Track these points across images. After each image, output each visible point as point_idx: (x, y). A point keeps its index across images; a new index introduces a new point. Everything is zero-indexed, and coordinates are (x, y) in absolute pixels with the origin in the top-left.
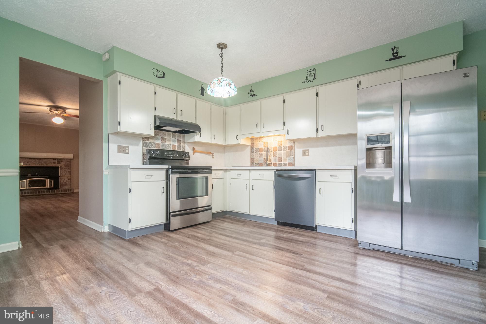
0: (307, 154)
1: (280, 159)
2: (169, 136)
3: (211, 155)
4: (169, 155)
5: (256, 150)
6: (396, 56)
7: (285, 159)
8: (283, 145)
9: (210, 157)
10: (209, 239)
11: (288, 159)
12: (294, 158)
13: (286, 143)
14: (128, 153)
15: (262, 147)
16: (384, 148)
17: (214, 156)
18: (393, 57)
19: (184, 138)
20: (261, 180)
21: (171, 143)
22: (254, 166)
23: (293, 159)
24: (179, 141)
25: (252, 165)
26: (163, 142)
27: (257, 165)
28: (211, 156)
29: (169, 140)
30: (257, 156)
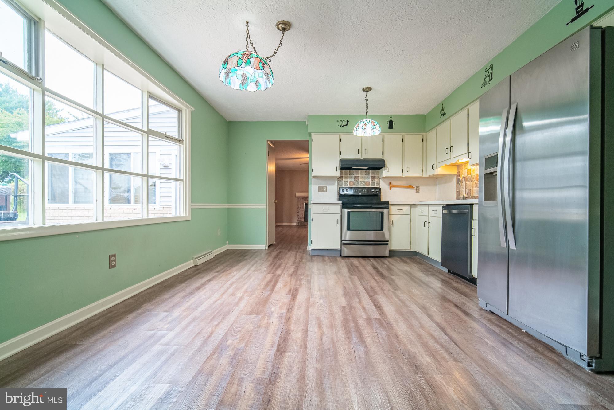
2: (362, 174)
3: (415, 188)
4: (358, 192)
9: (413, 191)
10: (357, 267)
14: (326, 191)
15: (466, 175)
17: (419, 190)
19: (378, 174)
20: (435, 217)
21: (364, 180)
24: (373, 178)
26: (356, 180)
28: (415, 191)
29: (362, 178)
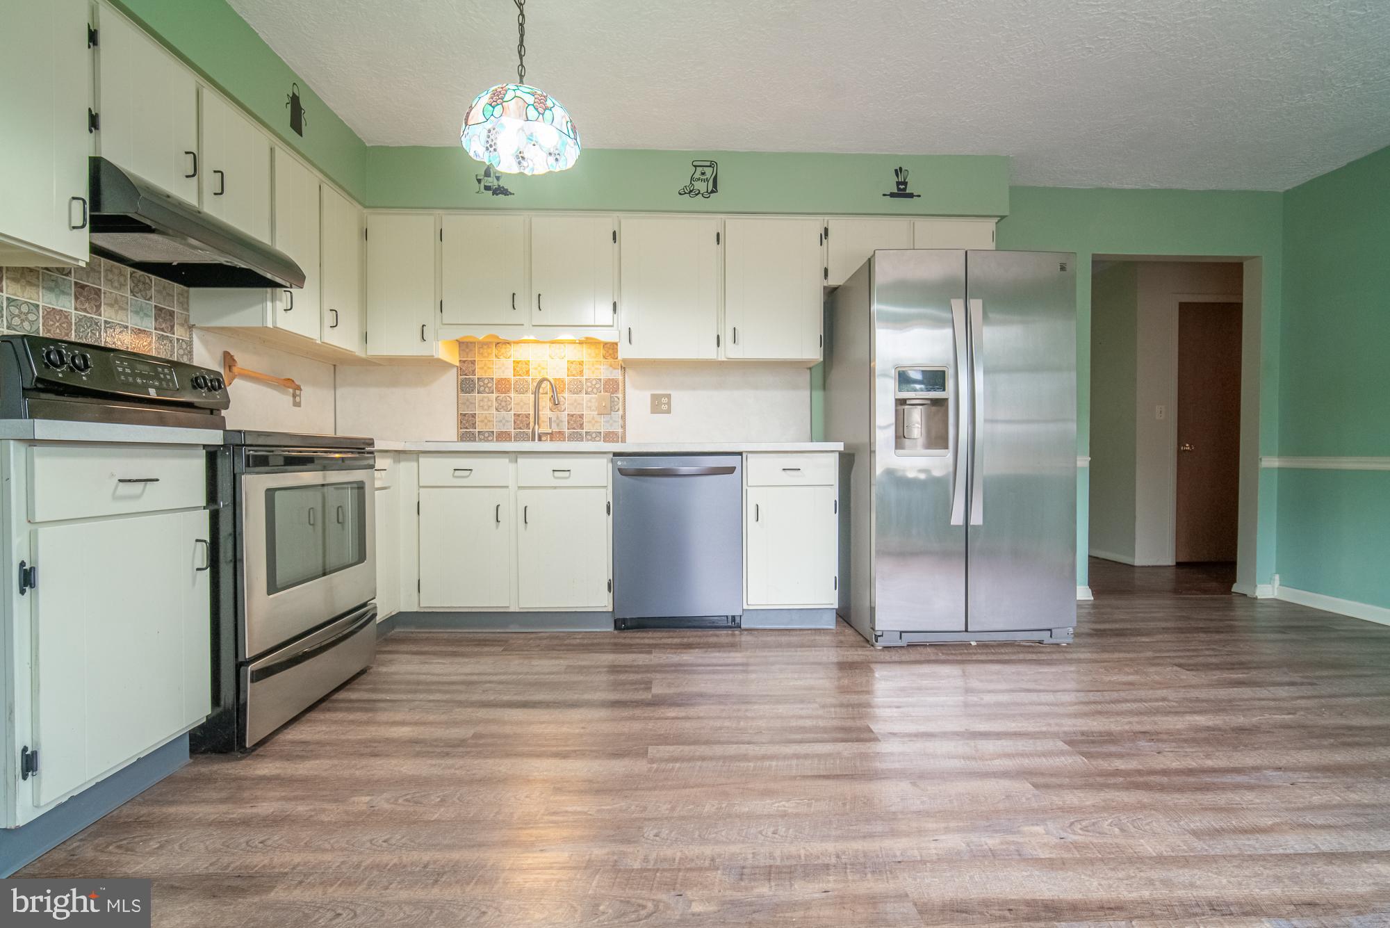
0: (665, 407)
1: (576, 421)
2: (116, 284)
3: (291, 390)
4: (139, 381)
5: (481, 383)
6: (902, 192)
7: (593, 418)
8: (587, 374)
9: (285, 399)
11: (602, 419)
12: (623, 417)
13: (597, 369)
15: (509, 374)
16: (929, 402)
17: (300, 396)
18: (898, 191)
19: (185, 306)
20: (555, 488)
21: (125, 319)
22: (475, 441)
23: (620, 422)
24: (164, 317)
25: (463, 437)
26: (85, 310)
27: (485, 436)
28: (291, 399)
29: (116, 304)
30: (486, 407)
